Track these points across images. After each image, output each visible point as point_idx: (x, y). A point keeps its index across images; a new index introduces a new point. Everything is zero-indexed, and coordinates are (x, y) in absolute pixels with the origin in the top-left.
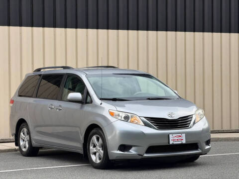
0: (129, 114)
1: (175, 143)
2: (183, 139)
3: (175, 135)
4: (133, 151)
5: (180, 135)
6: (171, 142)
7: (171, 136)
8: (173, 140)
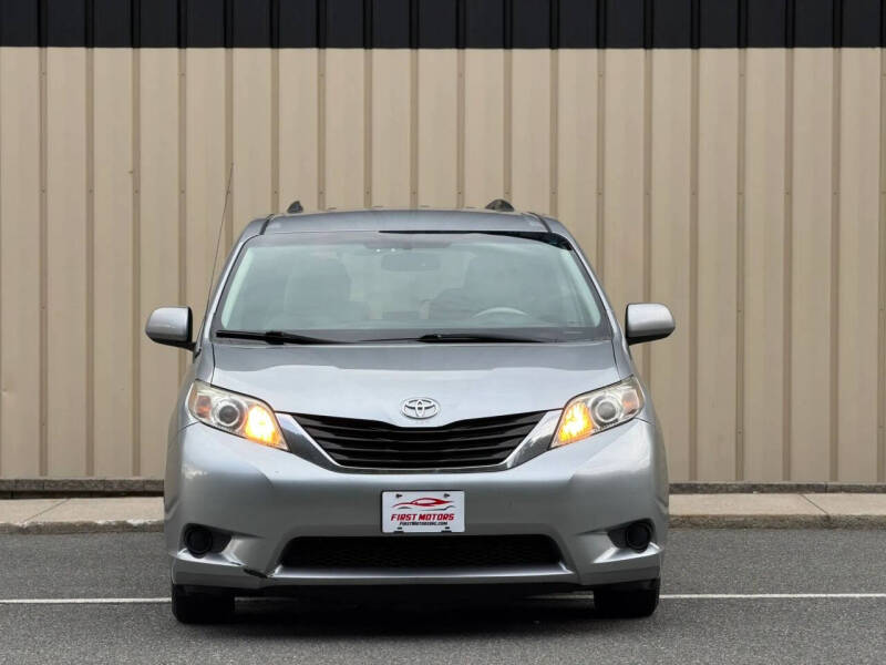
0: (243, 401)
1: (408, 529)
2: (451, 517)
3: (408, 497)
4: (232, 556)
5: (439, 495)
6: (390, 526)
7: (388, 498)
8: (402, 517)
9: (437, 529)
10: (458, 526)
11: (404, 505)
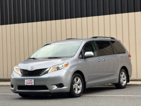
1: (28, 84)
3: (28, 80)
5: (31, 80)
6: (26, 84)
7: (26, 80)
8: (27, 83)
9: (31, 84)
10: (33, 84)
11: (27, 81)
